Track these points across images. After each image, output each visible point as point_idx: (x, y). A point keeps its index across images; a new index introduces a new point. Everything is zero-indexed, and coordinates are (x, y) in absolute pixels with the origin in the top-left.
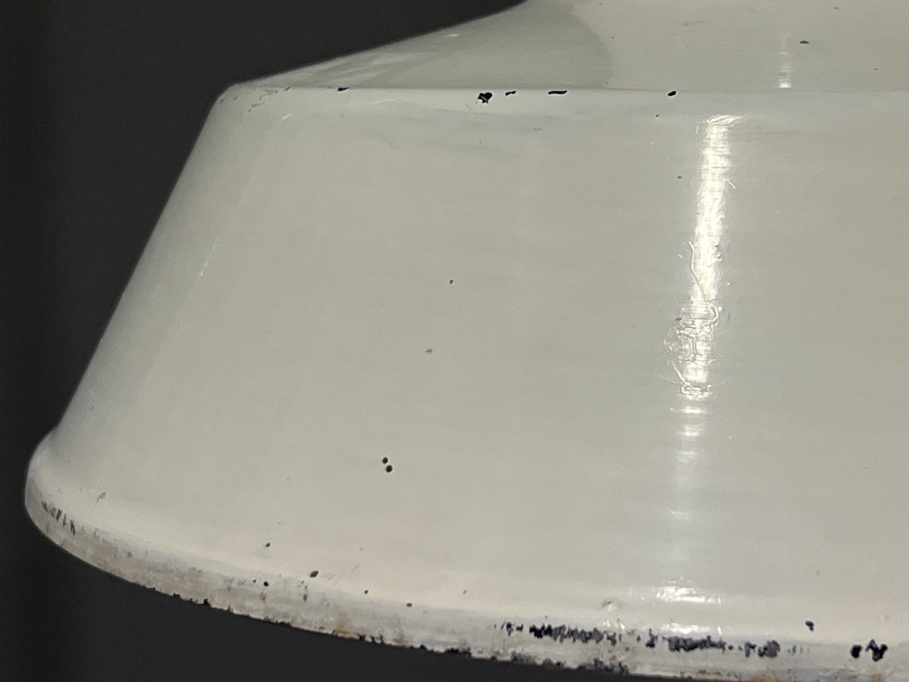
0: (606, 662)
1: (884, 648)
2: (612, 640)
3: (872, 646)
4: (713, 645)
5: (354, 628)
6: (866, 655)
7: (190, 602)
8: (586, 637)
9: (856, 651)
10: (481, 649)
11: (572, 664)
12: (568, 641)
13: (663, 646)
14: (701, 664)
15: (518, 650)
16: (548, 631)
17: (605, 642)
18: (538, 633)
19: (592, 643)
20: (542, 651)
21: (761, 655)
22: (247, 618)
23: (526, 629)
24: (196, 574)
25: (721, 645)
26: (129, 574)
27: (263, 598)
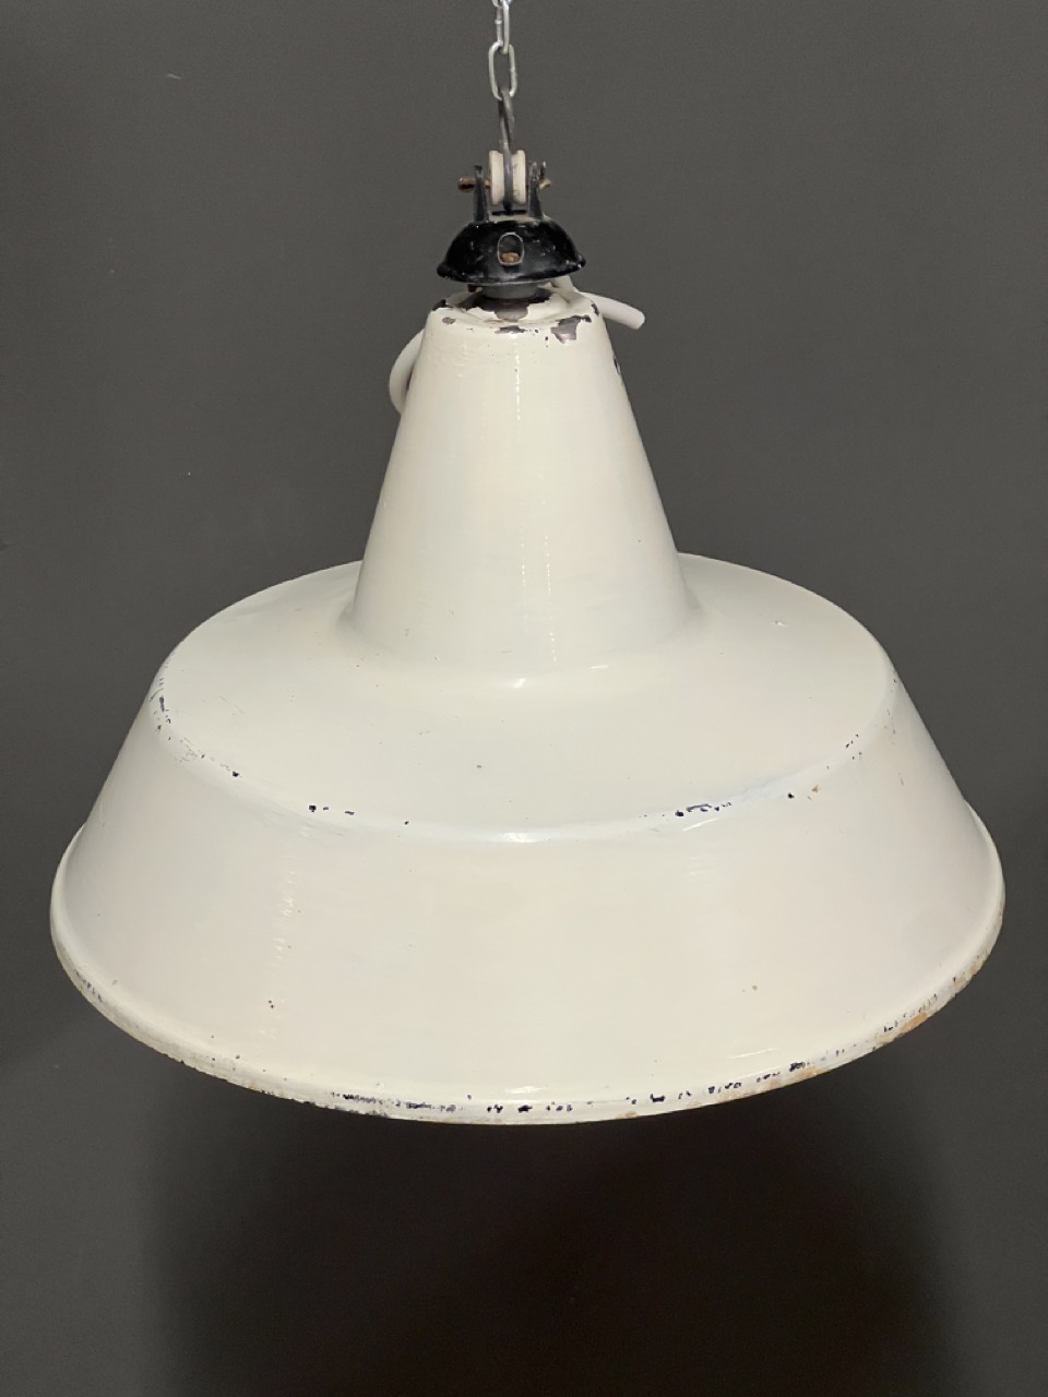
0: (378, 1112)
1: (501, 1108)
2: (381, 1102)
3: (496, 1106)
4: (426, 1106)
5: (259, 1087)
6: (494, 1111)
7: (173, 1060)
8: (369, 1101)
9: (489, 1109)
10: (320, 1103)
11: (362, 1112)
12: (361, 1102)
13: (403, 1106)
14: (421, 1114)
15: (338, 1104)
16: (351, 1097)
17: (377, 1103)
18: (347, 1098)
19: (372, 1103)
20: (348, 1106)
21: (448, 1110)
22: (204, 1074)
23: (341, 1096)
24: (176, 1047)
25: (429, 1106)
26: (137, 1036)
27: (213, 1066)
